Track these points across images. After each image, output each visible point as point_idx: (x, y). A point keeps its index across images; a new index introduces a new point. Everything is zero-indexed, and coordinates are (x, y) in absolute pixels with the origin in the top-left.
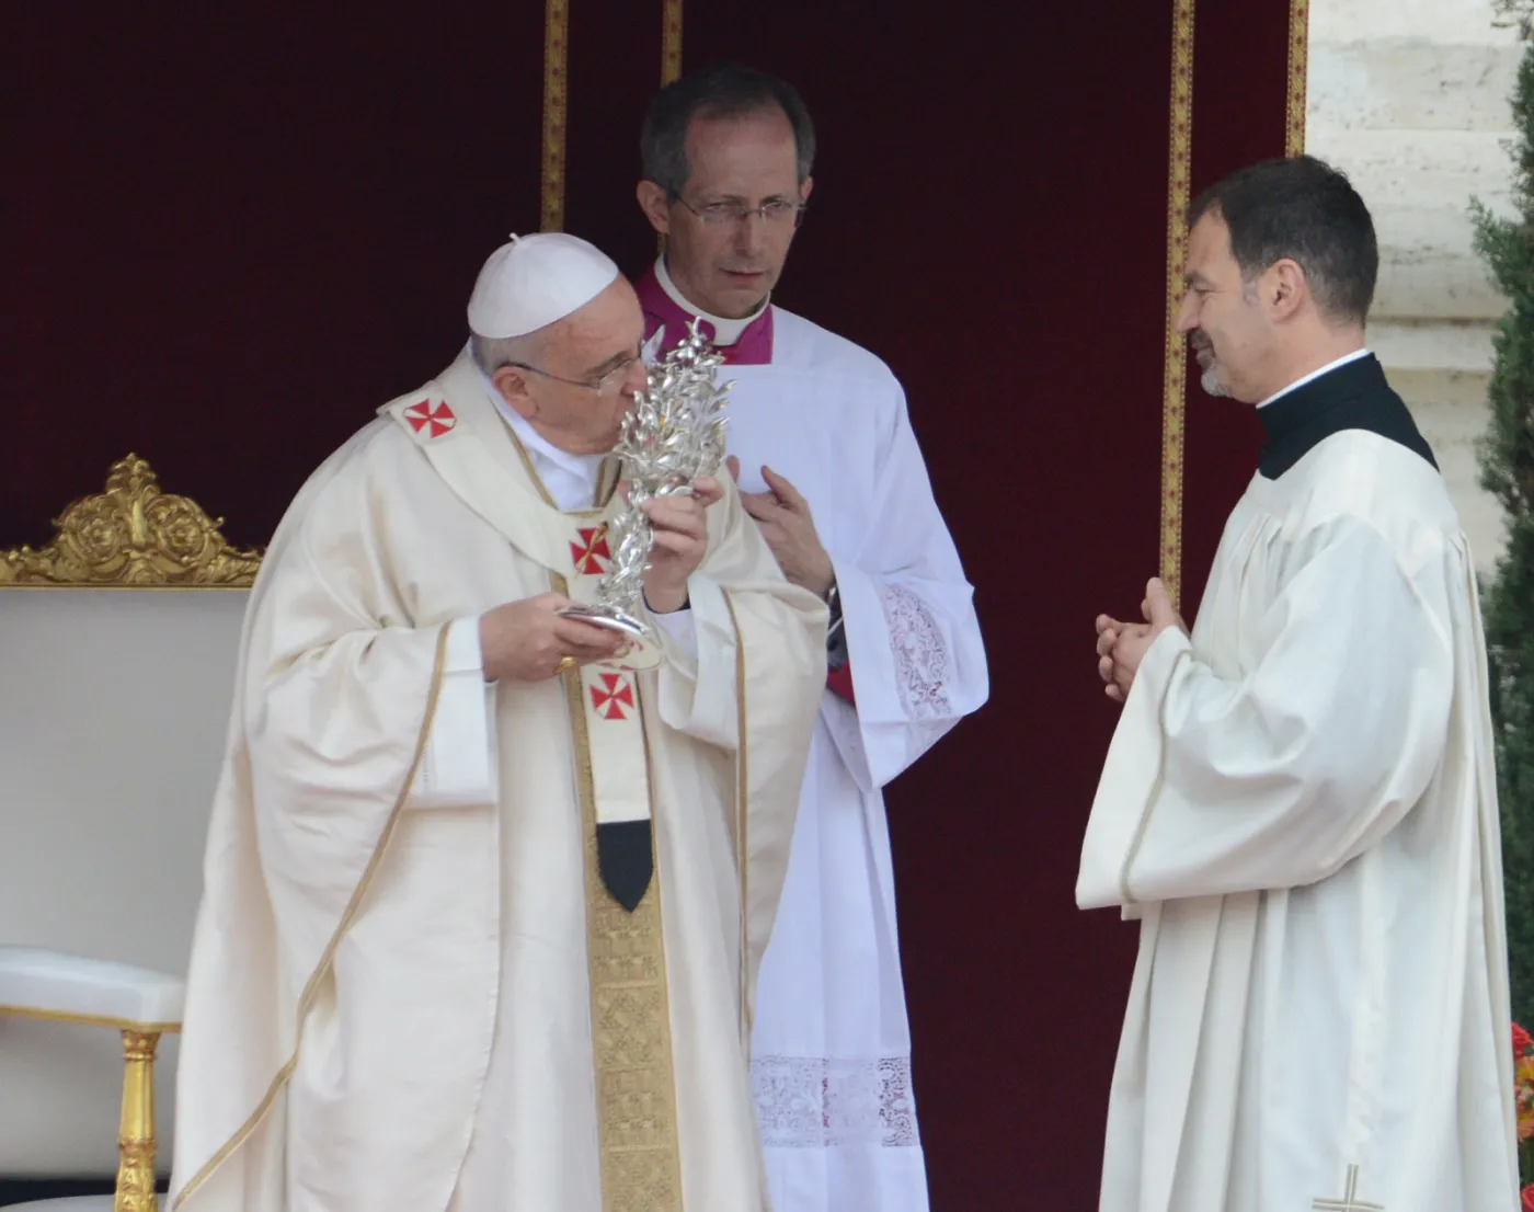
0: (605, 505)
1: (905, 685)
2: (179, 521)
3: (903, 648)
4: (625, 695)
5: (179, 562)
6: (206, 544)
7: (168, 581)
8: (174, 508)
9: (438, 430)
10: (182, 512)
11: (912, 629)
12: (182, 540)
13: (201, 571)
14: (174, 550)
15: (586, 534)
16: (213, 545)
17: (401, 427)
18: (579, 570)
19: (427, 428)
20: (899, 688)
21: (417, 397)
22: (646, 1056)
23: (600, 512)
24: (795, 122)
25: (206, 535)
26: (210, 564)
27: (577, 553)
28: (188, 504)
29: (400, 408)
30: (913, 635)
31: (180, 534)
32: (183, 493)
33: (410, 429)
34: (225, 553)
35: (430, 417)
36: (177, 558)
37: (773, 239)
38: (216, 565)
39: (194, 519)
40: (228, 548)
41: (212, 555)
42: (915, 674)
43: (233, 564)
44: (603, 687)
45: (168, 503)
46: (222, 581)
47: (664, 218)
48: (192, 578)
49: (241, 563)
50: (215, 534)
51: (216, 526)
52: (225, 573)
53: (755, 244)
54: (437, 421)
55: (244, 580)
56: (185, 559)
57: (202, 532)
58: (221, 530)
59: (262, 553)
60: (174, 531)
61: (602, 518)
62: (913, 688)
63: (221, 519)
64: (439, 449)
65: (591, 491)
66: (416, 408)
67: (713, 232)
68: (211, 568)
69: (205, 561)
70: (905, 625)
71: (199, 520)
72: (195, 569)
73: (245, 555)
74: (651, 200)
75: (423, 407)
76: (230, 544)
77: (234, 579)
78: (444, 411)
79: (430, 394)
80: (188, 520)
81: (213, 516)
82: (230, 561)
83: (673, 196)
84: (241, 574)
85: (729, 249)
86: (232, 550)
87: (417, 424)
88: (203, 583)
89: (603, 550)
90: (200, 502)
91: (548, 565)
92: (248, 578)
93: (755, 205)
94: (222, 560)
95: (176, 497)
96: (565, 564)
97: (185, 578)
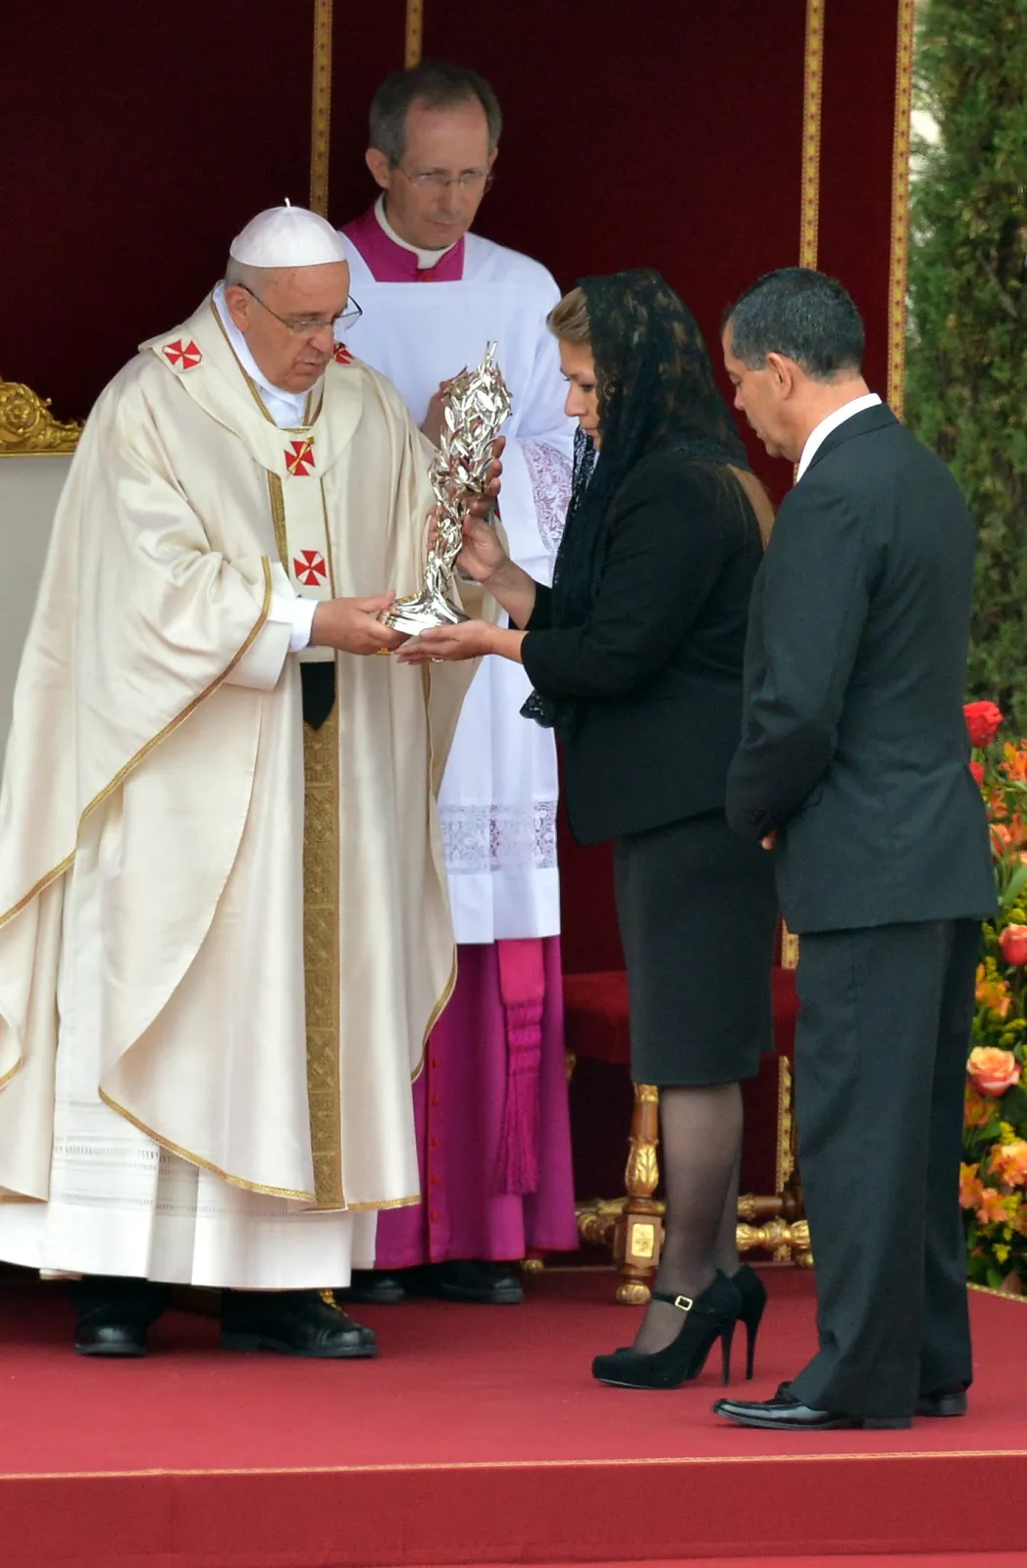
0: (312, 424)
1: (546, 527)
2: (17, 402)
3: (545, 499)
4: (320, 568)
5: (15, 433)
6: (38, 419)
7: (7, 448)
8: (13, 392)
9: (188, 363)
10: (18, 396)
11: (554, 482)
12: (18, 417)
13: (33, 440)
14: (12, 424)
15: (297, 445)
16: (43, 420)
17: (162, 361)
18: (291, 472)
19: (180, 362)
20: (541, 530)
21: (171, 337)
22: (320, 838)
23: (308, 430)
24: (487, 109)
25: (38, 413)
26: (39, 434)
27: (289, 459)
28: (23, 389)
29: (160, 345)
30: (555, 486)
31: (17, 412)
32: (19, 380)
33: (167, 361)
34: (52, 426)
35: (182, 354)
36: (14, 430)
37: (469, 197)
38: (44, 435)
39: (28, 401)
40: (54, 422)
41: (42, 425)
42: (554, 519)
43: (58, 434)
44: (303, 560)
45: (7, 389)
46: (50, 447)
47: (385, 177)
48: (25, 446)
49: (64, 433)
50: (44, 411)
51: (46, 405)
52: (52, 440)
53: (455, 204)
54: (187, 356)
55: (65, 446)
56: (21, 431)
57: (35, 410)
58: (49, 408)
59: (81, 425)
60: (12, 410)
61: (309, 435)
62: (552, 529)
63: (49, 400)
64: (190, 379)
65: (301, 414)
66: (171, 346)
67: (422, 193)
68: (41, 437)
69: (36, 433)
70: (548, 478)
71: (32, 401)
72: (29, 438)
73: (68, 427)
74: (376, 163)
75: (177, 346)
76: (56, 419)
77: (59, 444)
78: (192, 349)
79: (181, 335)
80: (24, 402)
81: (42, 396)
82: (56, 431)
83: (394, 163)
84: (63, 440)
85: (434, 208)
86: (58, 423)
87: (173, 359)
88: (35, 448)
89: (309, 458)
90: (32, 387)
91: (267, 467)
92: (70, 444)
93: (455, 175)
94: (49, 432)
95: (14, 384)
96: (280, 467)
97: (19, 446)
